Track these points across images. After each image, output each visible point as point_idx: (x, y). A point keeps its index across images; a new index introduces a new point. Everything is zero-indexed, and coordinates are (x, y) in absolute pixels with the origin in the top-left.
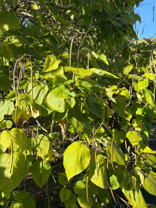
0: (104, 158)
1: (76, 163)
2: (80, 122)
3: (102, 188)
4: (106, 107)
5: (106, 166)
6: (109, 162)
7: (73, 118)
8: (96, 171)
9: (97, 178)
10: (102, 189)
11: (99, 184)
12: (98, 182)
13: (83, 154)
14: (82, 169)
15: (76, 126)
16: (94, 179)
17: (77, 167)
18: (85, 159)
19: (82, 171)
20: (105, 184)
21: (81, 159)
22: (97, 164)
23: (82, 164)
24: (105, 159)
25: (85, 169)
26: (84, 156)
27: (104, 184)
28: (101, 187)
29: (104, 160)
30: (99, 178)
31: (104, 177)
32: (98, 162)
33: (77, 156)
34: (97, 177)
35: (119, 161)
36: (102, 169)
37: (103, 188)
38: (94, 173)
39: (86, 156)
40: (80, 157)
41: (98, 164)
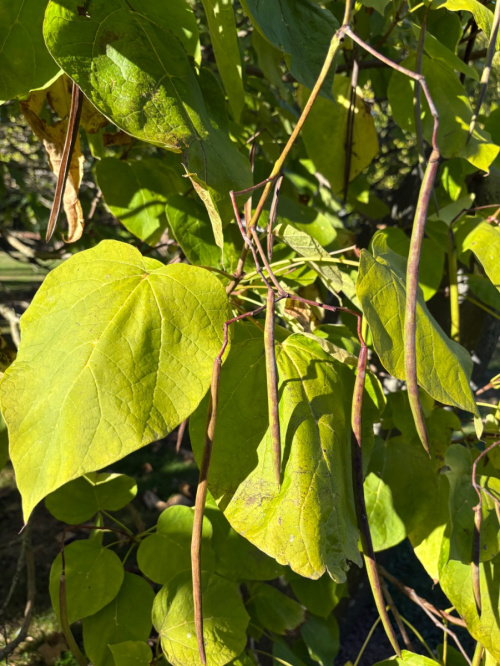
0: (335, 356)
1: (99, 375)
2: (159, 96)
3: (305, 573)
4: (350, 113)
5: (342, 415)
6: (365, 395)
7: (112, 53)
8: (266, 450)
9: (271, 498)
10: (307, 581)
11: (281, 544)
12: (272, 525)
13: (167, 311)
14: (144, 424)
15: (124, 110)
16: (251, 500)
17: (107, 405)
18: (186, 349)
19: (147, 440)
20: (329, 544)
21: (149, 346)
22: (279, 395)
23: (151, 388)
24: (335, 363)
25: (171, 425)
26: (174, 327)
27: (321, 543)
28: (295, 568)
29: (332, 373)
30: (282, 495)
31: (323, 491)
32: (282, 378)
33: (112, 322)
34: (274, 488)
35: (438, 385)
36: (314, 431)
37: (315, 577)
38: (252, 462)
39: (190, 326)
40: (135, 332)
41: (286, 394)
